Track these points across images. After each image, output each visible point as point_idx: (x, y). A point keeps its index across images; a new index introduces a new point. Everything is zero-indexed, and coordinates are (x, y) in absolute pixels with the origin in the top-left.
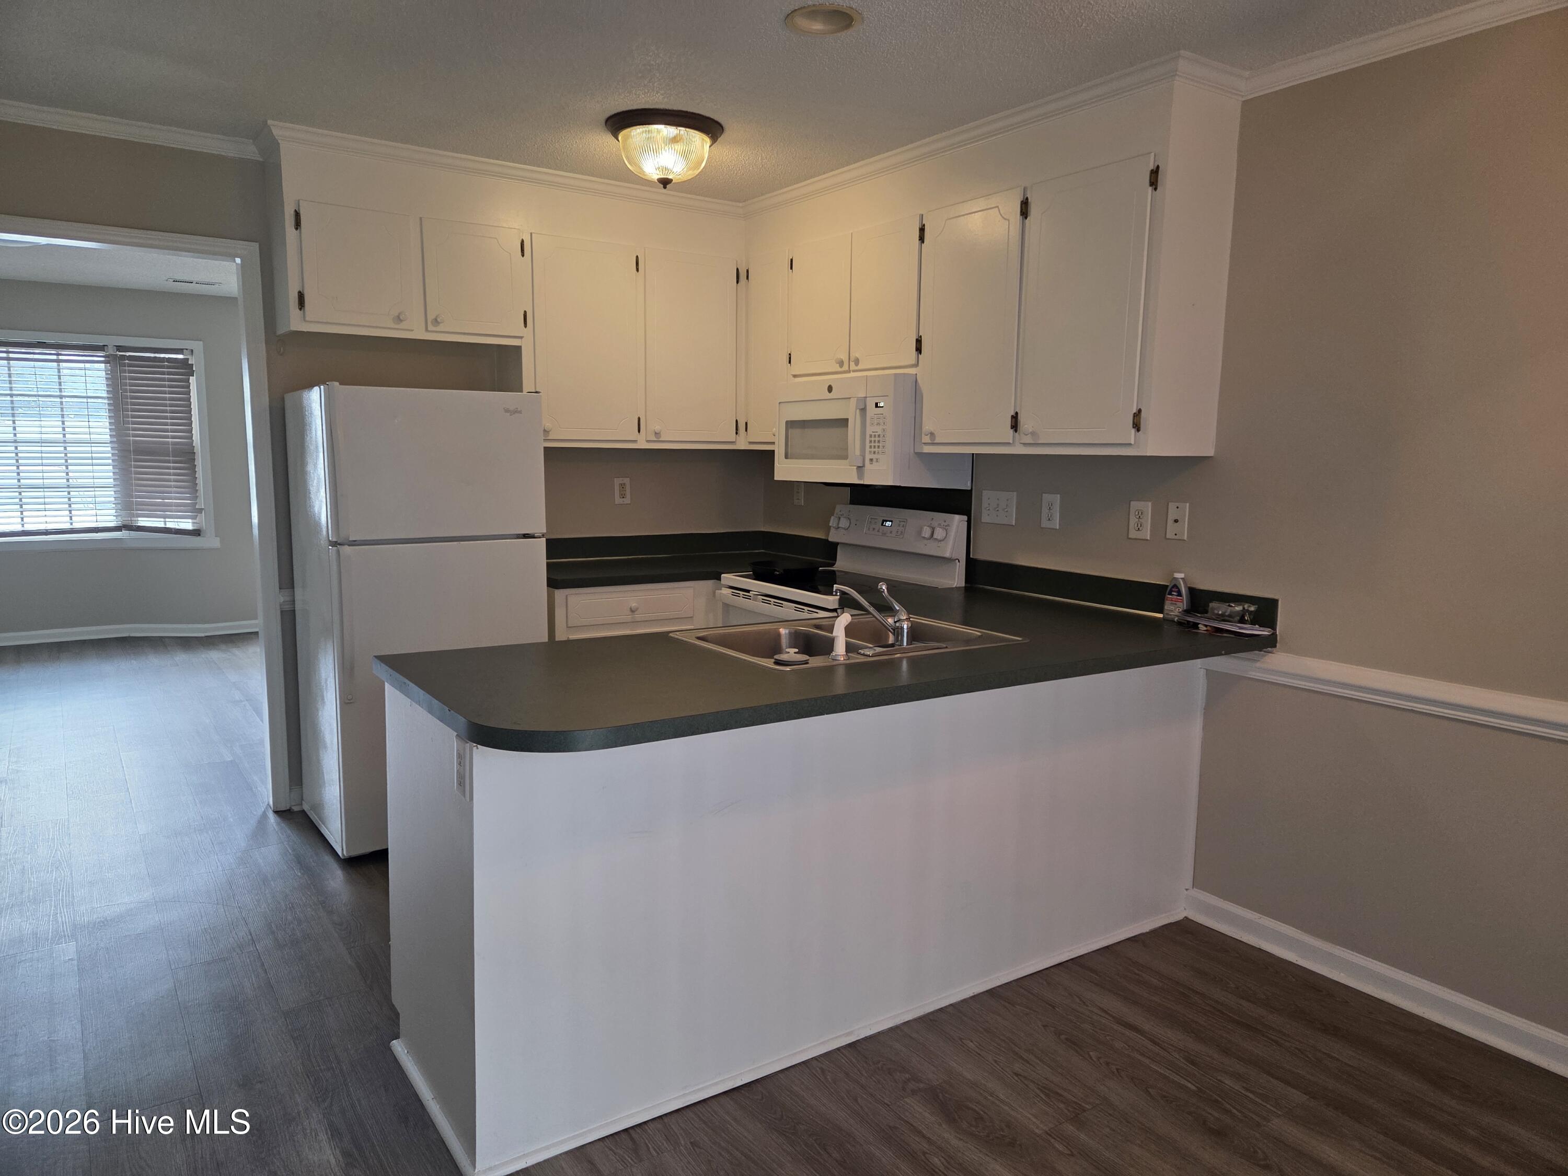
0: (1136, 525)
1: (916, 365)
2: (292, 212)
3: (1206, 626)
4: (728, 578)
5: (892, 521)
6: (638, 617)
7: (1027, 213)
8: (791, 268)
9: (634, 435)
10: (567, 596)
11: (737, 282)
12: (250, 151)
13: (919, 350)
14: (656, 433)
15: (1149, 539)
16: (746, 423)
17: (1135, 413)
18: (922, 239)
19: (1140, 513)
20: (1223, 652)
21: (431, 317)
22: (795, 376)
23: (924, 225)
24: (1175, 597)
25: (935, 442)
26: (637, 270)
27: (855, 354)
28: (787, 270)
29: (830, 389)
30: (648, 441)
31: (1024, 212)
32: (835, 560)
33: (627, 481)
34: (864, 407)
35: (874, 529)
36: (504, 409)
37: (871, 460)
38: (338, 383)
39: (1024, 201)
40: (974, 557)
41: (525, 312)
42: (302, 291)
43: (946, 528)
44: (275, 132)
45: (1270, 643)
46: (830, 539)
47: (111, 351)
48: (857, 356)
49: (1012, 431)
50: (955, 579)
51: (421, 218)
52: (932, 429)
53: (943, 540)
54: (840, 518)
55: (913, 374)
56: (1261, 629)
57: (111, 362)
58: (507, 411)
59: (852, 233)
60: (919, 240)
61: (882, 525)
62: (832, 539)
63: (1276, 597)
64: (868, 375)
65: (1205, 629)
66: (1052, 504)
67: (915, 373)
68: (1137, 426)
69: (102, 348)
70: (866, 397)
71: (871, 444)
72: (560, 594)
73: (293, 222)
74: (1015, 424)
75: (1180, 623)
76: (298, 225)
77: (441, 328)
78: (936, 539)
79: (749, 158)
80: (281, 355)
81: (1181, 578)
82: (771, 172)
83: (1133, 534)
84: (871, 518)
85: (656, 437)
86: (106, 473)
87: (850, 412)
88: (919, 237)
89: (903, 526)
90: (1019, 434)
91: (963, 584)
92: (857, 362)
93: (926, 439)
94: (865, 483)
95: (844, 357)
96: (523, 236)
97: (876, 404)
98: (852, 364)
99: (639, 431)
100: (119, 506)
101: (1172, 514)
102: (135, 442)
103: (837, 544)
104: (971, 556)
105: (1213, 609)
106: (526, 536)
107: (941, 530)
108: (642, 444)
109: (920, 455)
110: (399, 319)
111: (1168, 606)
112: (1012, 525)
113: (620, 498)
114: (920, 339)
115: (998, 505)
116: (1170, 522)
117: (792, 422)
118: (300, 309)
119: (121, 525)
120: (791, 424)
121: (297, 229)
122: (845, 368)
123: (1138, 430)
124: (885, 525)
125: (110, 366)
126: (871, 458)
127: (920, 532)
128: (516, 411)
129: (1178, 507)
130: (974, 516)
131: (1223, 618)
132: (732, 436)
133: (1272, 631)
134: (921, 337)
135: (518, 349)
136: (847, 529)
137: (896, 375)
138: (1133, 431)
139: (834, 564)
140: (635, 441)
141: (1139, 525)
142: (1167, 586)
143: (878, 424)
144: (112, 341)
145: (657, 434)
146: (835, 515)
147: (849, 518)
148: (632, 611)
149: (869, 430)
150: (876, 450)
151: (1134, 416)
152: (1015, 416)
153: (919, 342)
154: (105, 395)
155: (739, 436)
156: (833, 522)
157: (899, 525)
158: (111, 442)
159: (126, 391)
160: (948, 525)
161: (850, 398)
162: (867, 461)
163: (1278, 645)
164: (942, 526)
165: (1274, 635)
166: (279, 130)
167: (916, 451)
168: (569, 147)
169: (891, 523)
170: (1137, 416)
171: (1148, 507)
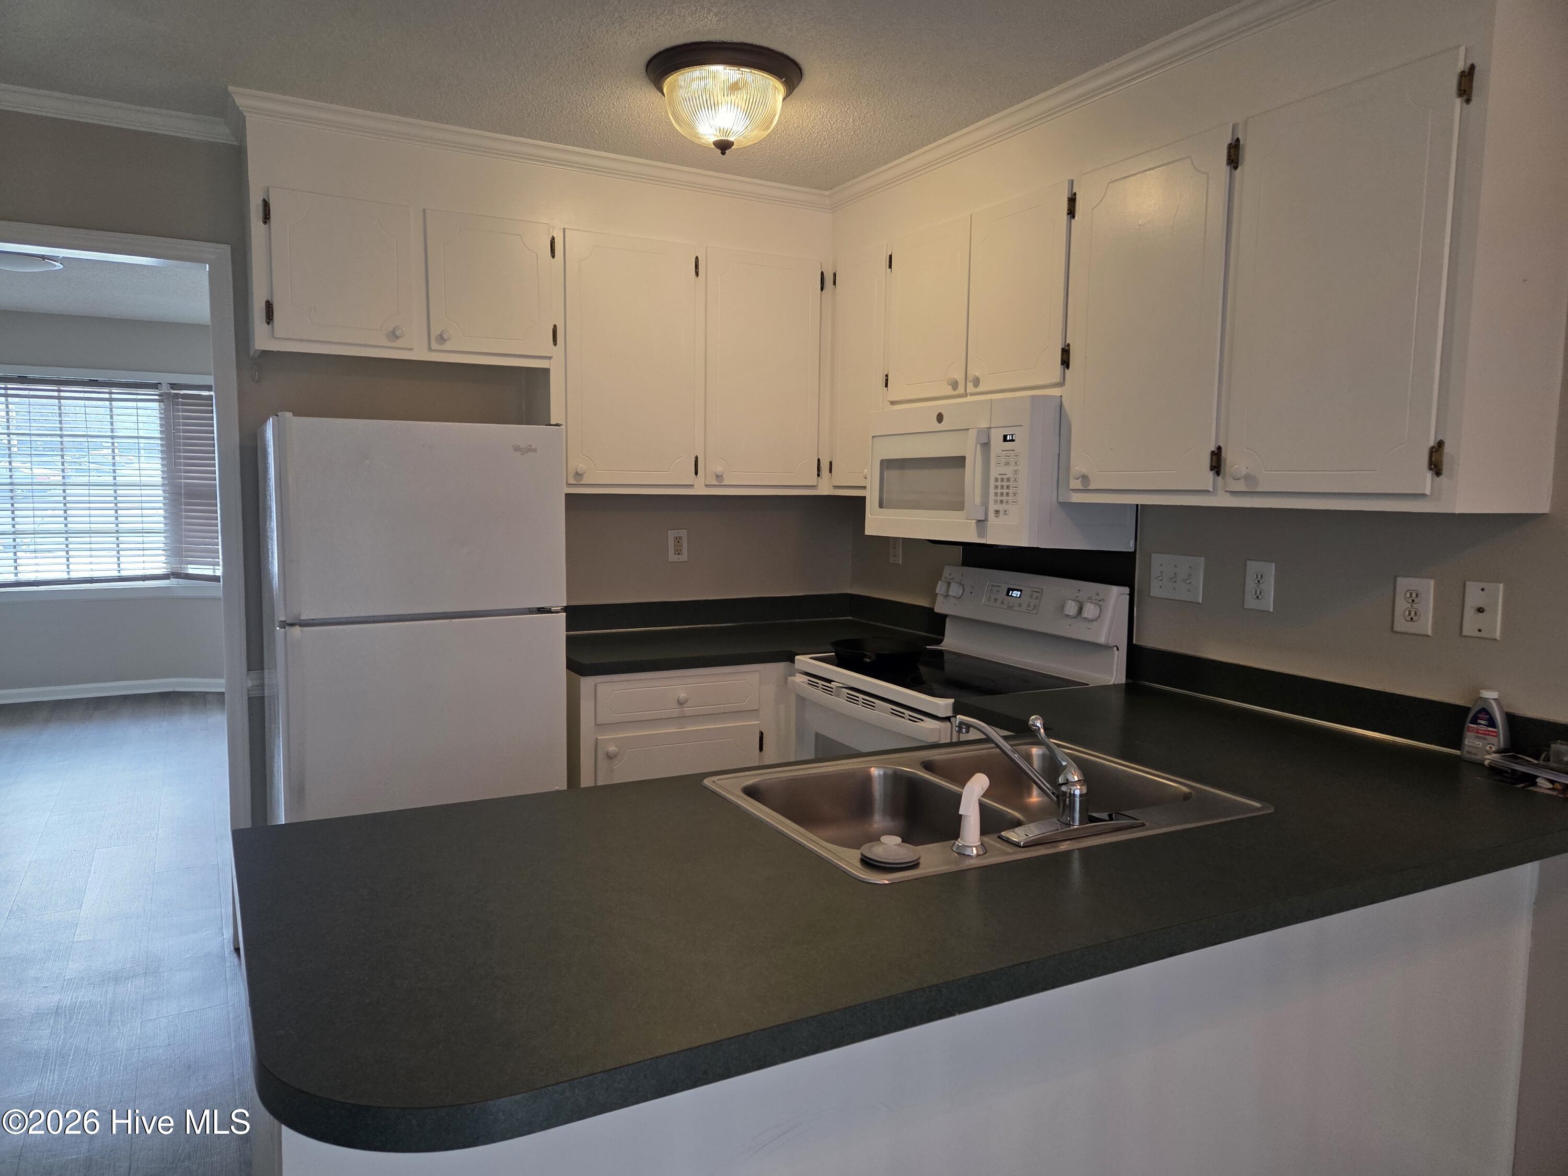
0: (1407, 613)
1: (1062, 384)
2: (260, 203)
3: (1550, 780)
4: (804, 661)
5: (1021, 591)
6: (687, 710)
7: (1238, 159)
8: (890, 267)
9: (689, 478)
10: (596, 686)
11: (822, 289)
12: (220, 133)
13: (1066, 363)
14: (717, 476)
15: (1430, 633)
16: (831, 463)
17: (1432, 448)
18: (1071, 213)
19: (1414, 595)
21: (435, 332)
22: (893, 403)
23: (1075, 194)
24: (1484, 728)
25: (1090, 488)
26: (697, 274)
27: (974, 372)
28: (884, 267)
29: (940, 418)
30: (707, 486)
31: (1232, 160)
32: (943, 635)
33: (683, 533)
34: (986, 441)
35: (996, 600)
36: (513, 446)
37: (997, 512)
38: (291, 414)
39: (1234, 144)
40: (1139, 644)
41: (555, 326)
42: (270, 301)
43: (1100, 603)
44: (239, 101)
46: (937, 610)
47: (165, 389)
48: (977, 374)
49: (1211, 474)
50: (1112, 673)
51: (424, 210)
52: (1084, 471)
53: (1096, 620)
54: (949, 583)
55: (1057, 396)
57: (165, 401)
58: (517, 449)
59: (971, 215)
60: (1068, 214)
61: (1008, 594)
62: (939, 609)
64: (993, 398)
65: (1548, 784)
66: (1262, 576)
67: (1061, 395)
68: (1436, 466)
69: (155, 386)
70: (990, 428)
71: (996, 491)
72: (587, 684)
73: (261, 215)
74: (1217, 462)
75: (1494, 769)
76: (266, 218)
77: (447, 346)
78: (1085, 619)
79: (836, 121)
80: (257, 382)
81: (1495, 699)
82: (865, 142)
83: (1401, 625)
84: (993, 586)
85: (717, 481)
86: (157, 518)
87: (968, 448)
88: (1068, 210)
89: (1037, 598)
90: (1224, 478)
91: (1123, 680)
92: (977, 382)
93: (1076, 484)
94: (987, 543)
95: (960, 377)
96: (553, 232)
97: (1005, 437)
98: (970, 385)
99: (696, 473)
100: (169, 552)
101: (1474, 598)
102: (187, 485)
103: (946, 616)
104: (1134, 642)
105: (1557, 753)
106: (541, 610)
107: (1092, 606)
108: (700, 490)
109: (1068, 507)
110: (394, 335)
111: (1470, 740)
112: (1199, 603)
113: (675, 554)
114: (1067, 348)
115: (1175, 574)
116: (1469, 613)
117: (889, 461)
118: (268, 323)
119: (169, 573)
120: (887, 464)
121: (265, 223)
122: (961, 390)
123: (1438, 474)
124: (1011, 596)
125: (164, 405)
126: (997, 509)
127: (1062, 607)
128: (530, 449)
129: (1483, 590)
130: (1138, 587)
132: (813, 480)
134: (1069, 345)
135: (546, 372)
136: (959, 598)
137: (1033, 397)
138: (1429, 475)
139: (941, 641)
140: (691, 486)
141: (1413, 614)
142: (1468, 709)
143: (1007, 464)
144: (166, 378)
145: (719, 477)
146: (943, 579)
147: (961, 584)
148: (680, 703)
149: (995, 472)
150: (1004, 498)
151: (1431, 452)
152: (1216, 451)
153: (1066, 352)
154: (159, 436)
155: (821, 478)
156: (940, 588)
157: (1031, 596)
158: (163, 485)
159: (179, 431)
160: (1103, 600)
161: (968, 429)
162: (991, 515)
164: (1095, 601)
166: (244, 99)
167: (1060, 500)
168: (606, 113)
169: (1019, 592)
170: (1437, 451)
171: (1428, 587)
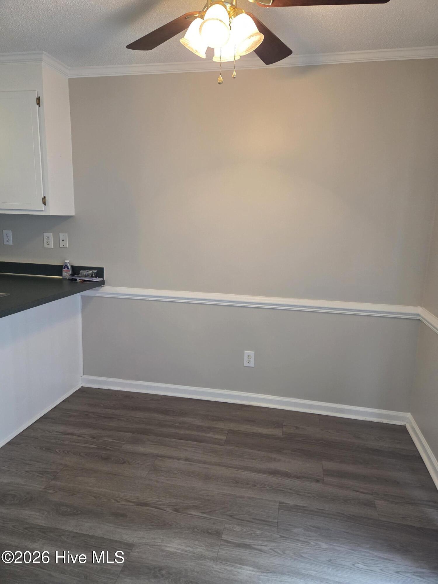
0: (47, 242)
3: (80, 280)
15: (53, 247)
17: (43, 198)
19: (48, 238)
20: (88, 289)
24: (67, 270)
45: (102, 283)
56: (100, 278)
63: (103, 267)
65: (80, 281)
66: (8, 235)
68: (44, 203)
75: (69, 279)
81: (68, 262)
83: (46, 246)
101: (61, 237)
105: (81, 273)
111: (64, 273)
116: (61, 241)
123: (45, 205)
129: (63, 235)
131: (85, 276)
133: (103, 279)
138: (43, 205)
142: (63, 266)
151: (43, 199)
163: (105, 283)
165: (104, 280)
170: (44, 199)
171: (51, 235)
